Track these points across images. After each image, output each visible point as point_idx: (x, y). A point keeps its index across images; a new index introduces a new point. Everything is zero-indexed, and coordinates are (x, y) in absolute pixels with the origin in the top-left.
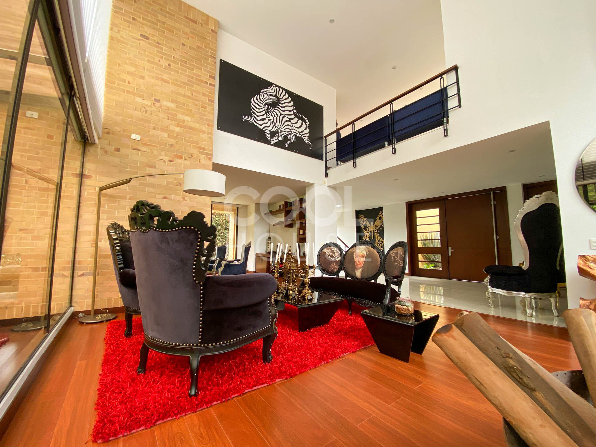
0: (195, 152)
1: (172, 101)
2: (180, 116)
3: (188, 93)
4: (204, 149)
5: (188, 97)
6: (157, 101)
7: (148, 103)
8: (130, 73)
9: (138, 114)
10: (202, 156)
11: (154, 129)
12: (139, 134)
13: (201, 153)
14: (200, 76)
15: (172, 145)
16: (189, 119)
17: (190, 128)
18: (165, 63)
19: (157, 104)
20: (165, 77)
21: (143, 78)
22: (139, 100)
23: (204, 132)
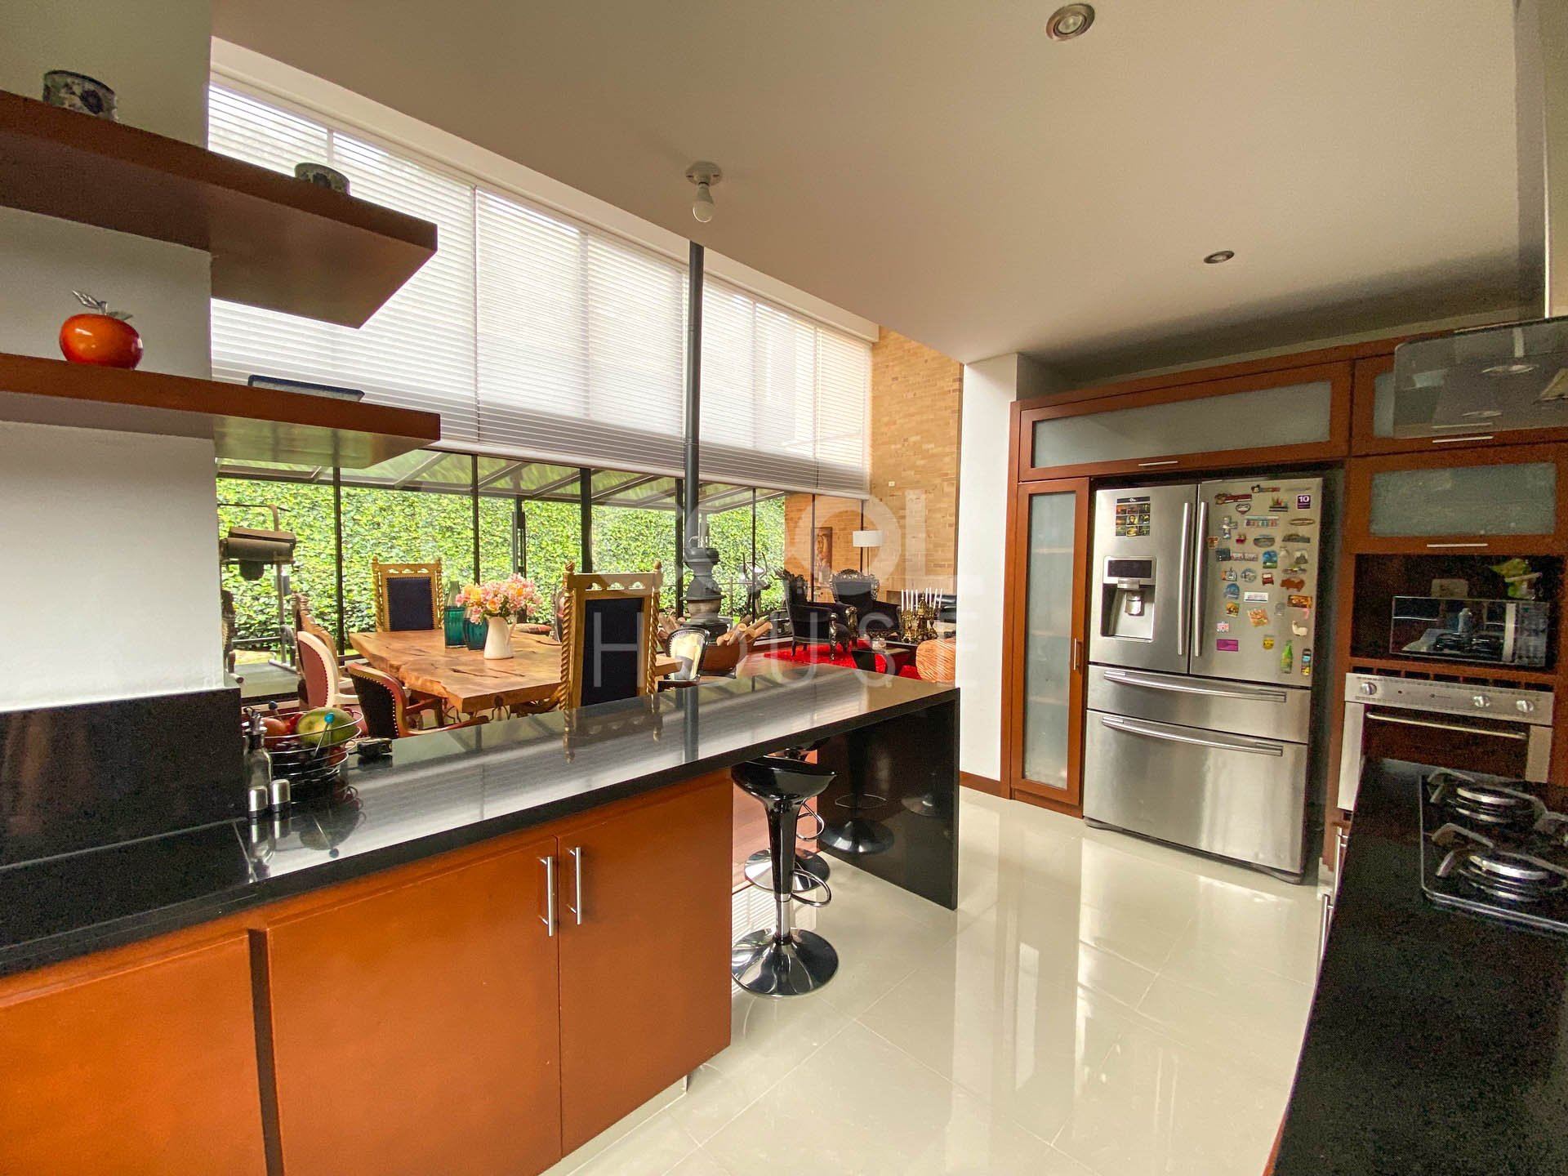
0: (938, 481)
1: (917, 434)
2: (925, 447)
3: (932, 417)
4: (947, 474)
5: (932, 420)
6: (906, 440)
7: (899, 446)
8: (887, 424)
9: (893, 461)
10: (946, 483)
11: (904, 470)
12: (893, 480)
13: (943, 480)
14: (943, 387)
15: (918, 482)
16: (932, 446)
17: (933, 455)
18: (910, 395)
19: (906, 444)
20: (912, 410)
21: (895, 423)
22: (893, 447)
23: (947, 455)
